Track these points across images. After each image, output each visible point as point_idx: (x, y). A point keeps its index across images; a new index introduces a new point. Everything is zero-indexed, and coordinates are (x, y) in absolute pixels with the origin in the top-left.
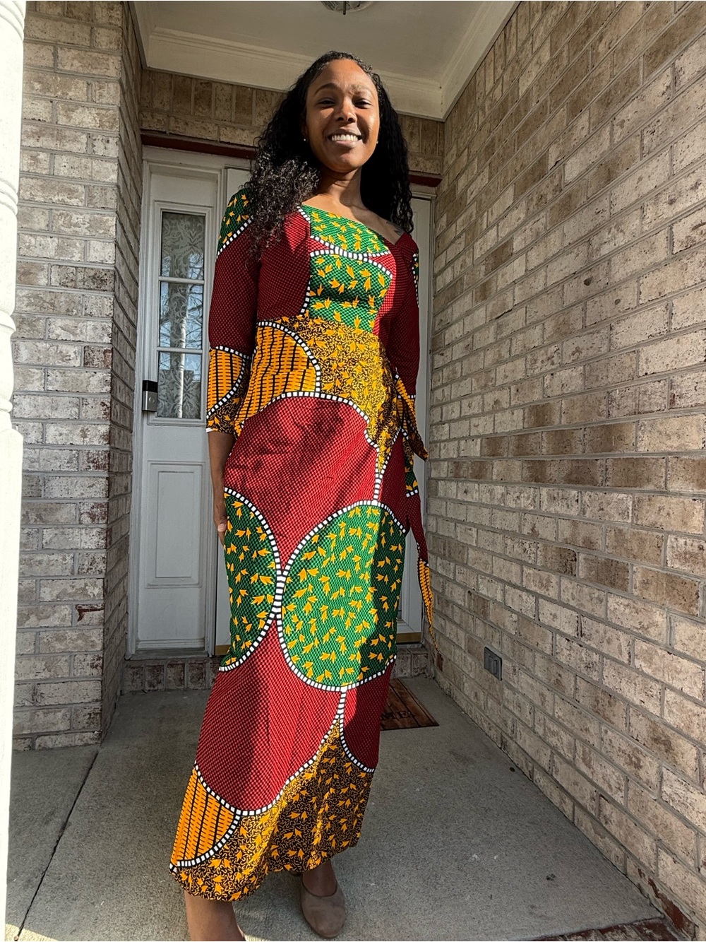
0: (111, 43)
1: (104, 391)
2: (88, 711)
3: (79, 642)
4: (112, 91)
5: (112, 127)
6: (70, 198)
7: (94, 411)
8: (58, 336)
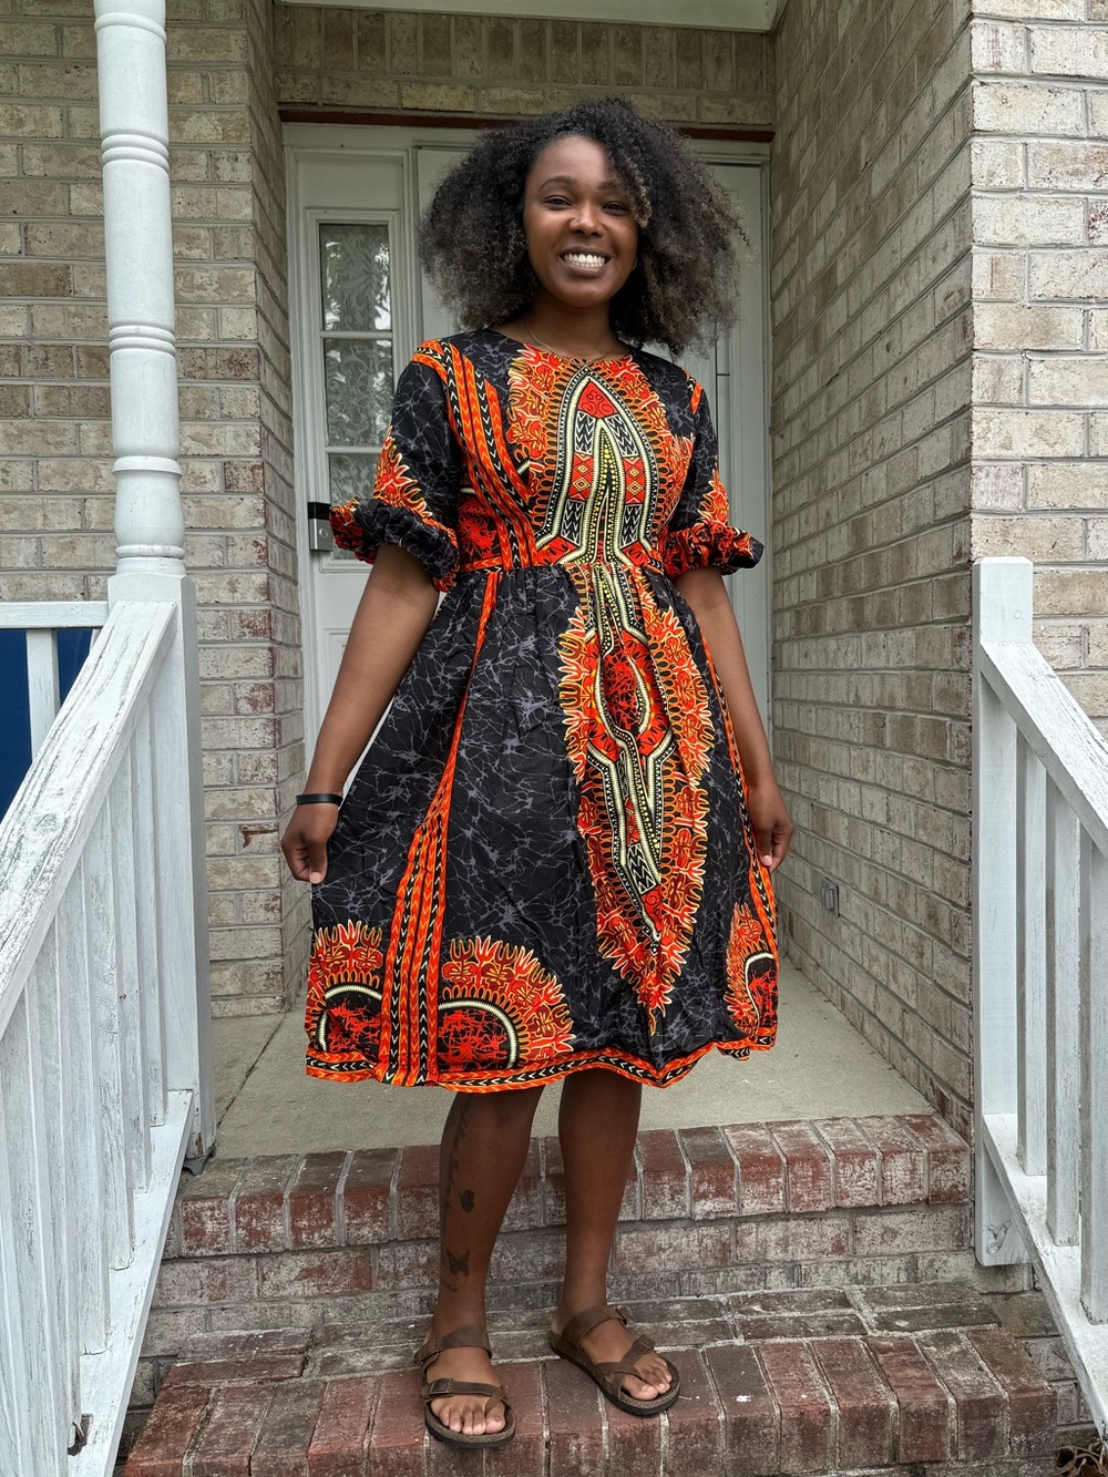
0: (231, 11)
1: (256, 525)
2: (266, 969)
3: (247, 875)
4: (237, 84)
5: (240, 137)
6: (190, 249)
7: (244, 554)
8: (187, 449)
